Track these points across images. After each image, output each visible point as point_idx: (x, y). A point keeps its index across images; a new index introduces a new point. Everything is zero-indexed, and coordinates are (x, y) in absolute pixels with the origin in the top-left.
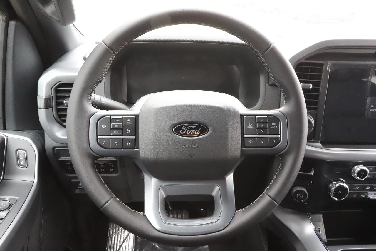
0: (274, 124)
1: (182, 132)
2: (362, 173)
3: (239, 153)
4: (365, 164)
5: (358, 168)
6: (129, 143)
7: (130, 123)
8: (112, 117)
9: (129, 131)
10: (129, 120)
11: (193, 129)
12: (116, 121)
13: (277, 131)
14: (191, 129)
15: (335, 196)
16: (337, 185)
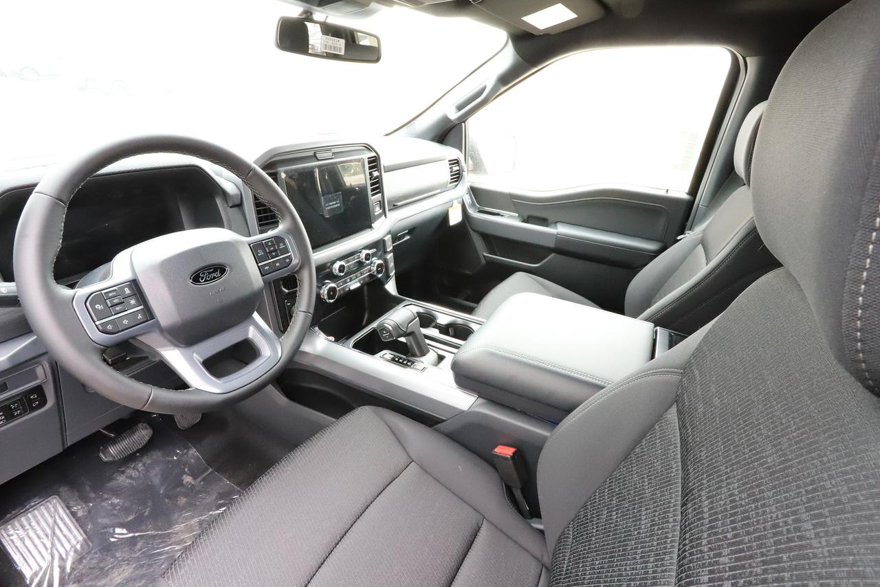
0: (281, 244)
1: (202, 279)
2: (342, 269)
3: (261, 283)
4: (341, 259)
5: (337, 266)
6: (140, 317)
7: (129, 292)
8: (103, 292)
9: (133, 302)
10: (126, 289)
11: (212, 272)
12: (110, 295)
13: (286, 251)
14: (210, 273)
15: (329, 299)
16: (328, 288)
